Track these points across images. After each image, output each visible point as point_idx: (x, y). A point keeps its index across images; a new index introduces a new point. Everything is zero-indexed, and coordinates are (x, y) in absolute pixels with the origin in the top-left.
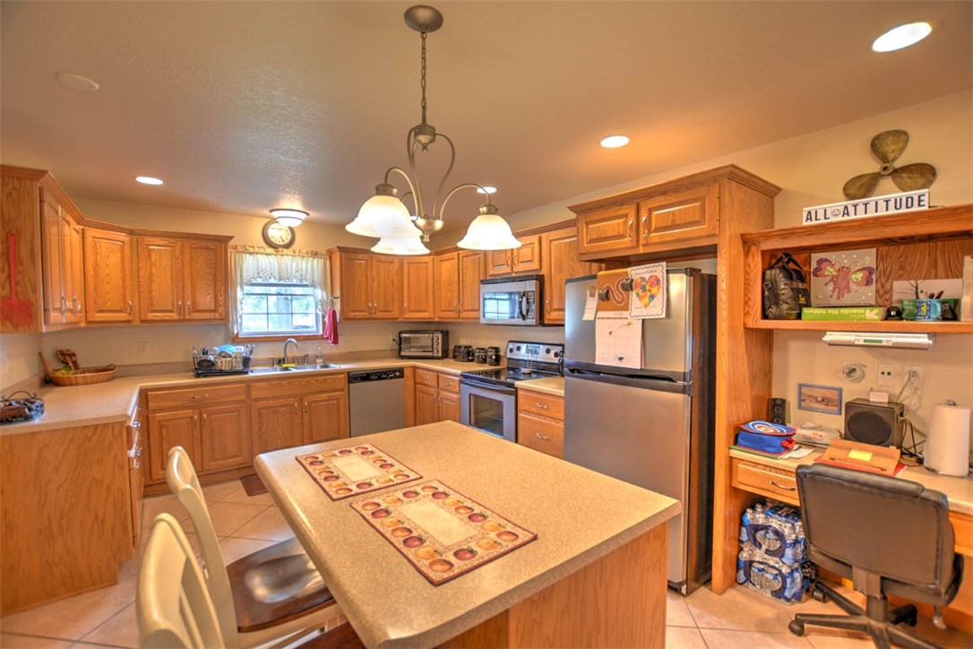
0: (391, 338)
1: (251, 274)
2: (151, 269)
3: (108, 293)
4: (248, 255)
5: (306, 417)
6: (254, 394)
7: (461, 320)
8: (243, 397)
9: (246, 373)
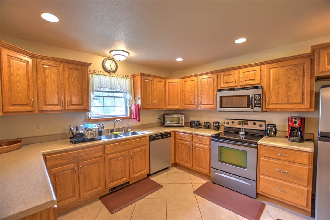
0: (157, 117)
1: (97, 86)
2: (45, 79)
3: (19, 93)
4: (96, 75)
5: (131, 161)
6: (107, 151)
7: (199, 109)
8: (101, 153)
9: (100, 139)
